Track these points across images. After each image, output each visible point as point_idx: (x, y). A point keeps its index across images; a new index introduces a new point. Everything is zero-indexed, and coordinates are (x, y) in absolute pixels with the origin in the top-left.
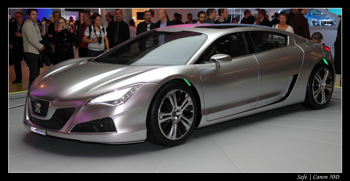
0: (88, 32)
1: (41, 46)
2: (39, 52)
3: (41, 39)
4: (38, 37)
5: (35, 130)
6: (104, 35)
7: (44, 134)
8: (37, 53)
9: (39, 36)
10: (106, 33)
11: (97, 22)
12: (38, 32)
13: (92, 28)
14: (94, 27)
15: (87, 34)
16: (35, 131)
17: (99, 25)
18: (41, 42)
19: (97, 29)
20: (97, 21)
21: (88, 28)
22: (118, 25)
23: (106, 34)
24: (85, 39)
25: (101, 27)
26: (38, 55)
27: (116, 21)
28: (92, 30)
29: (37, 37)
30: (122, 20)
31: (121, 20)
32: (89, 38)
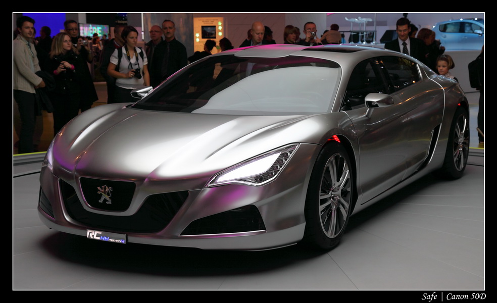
0: (116, 58)
1: (39, 81)
2: (35, 89)
3: (39, 69)
4: (34, 66)
5: (98, 235)
6: (144, 63)
7: (124, 242)
8: (32, 91)
9: (35, 64)
10: (146, 60)
11: (131, 41)
12: (33, 57)
13: (124, 51)
14: (127, 50)
15: (114, 61)
16: (99, 238)
17: (134, 46)
18: (38, 73)
19: (131, 52)
20: (130, 39)
21: (116, 51)
22: (168, 47)
23: (146, 63)
24: (111, 70)
25: (139, 51)
26: (34, 94)
27: (165, 41)
28: (123, 55)
29: (32, 65)
30: (175, 38)
31: (172, 39)
32: (117, 68)
